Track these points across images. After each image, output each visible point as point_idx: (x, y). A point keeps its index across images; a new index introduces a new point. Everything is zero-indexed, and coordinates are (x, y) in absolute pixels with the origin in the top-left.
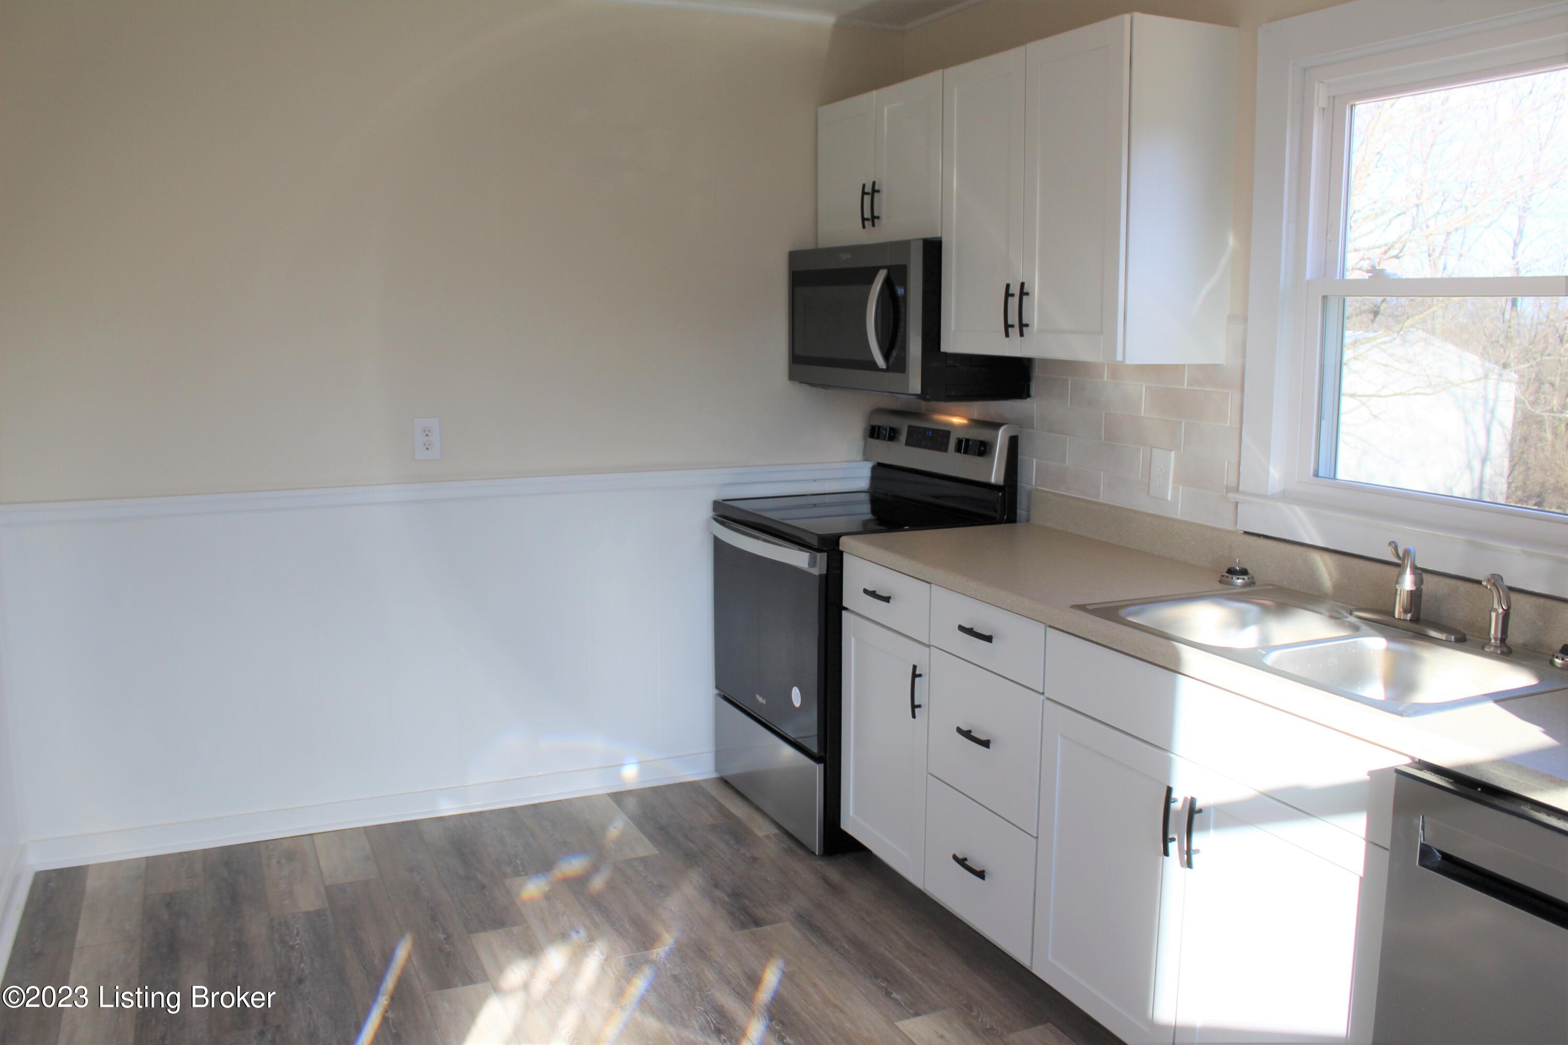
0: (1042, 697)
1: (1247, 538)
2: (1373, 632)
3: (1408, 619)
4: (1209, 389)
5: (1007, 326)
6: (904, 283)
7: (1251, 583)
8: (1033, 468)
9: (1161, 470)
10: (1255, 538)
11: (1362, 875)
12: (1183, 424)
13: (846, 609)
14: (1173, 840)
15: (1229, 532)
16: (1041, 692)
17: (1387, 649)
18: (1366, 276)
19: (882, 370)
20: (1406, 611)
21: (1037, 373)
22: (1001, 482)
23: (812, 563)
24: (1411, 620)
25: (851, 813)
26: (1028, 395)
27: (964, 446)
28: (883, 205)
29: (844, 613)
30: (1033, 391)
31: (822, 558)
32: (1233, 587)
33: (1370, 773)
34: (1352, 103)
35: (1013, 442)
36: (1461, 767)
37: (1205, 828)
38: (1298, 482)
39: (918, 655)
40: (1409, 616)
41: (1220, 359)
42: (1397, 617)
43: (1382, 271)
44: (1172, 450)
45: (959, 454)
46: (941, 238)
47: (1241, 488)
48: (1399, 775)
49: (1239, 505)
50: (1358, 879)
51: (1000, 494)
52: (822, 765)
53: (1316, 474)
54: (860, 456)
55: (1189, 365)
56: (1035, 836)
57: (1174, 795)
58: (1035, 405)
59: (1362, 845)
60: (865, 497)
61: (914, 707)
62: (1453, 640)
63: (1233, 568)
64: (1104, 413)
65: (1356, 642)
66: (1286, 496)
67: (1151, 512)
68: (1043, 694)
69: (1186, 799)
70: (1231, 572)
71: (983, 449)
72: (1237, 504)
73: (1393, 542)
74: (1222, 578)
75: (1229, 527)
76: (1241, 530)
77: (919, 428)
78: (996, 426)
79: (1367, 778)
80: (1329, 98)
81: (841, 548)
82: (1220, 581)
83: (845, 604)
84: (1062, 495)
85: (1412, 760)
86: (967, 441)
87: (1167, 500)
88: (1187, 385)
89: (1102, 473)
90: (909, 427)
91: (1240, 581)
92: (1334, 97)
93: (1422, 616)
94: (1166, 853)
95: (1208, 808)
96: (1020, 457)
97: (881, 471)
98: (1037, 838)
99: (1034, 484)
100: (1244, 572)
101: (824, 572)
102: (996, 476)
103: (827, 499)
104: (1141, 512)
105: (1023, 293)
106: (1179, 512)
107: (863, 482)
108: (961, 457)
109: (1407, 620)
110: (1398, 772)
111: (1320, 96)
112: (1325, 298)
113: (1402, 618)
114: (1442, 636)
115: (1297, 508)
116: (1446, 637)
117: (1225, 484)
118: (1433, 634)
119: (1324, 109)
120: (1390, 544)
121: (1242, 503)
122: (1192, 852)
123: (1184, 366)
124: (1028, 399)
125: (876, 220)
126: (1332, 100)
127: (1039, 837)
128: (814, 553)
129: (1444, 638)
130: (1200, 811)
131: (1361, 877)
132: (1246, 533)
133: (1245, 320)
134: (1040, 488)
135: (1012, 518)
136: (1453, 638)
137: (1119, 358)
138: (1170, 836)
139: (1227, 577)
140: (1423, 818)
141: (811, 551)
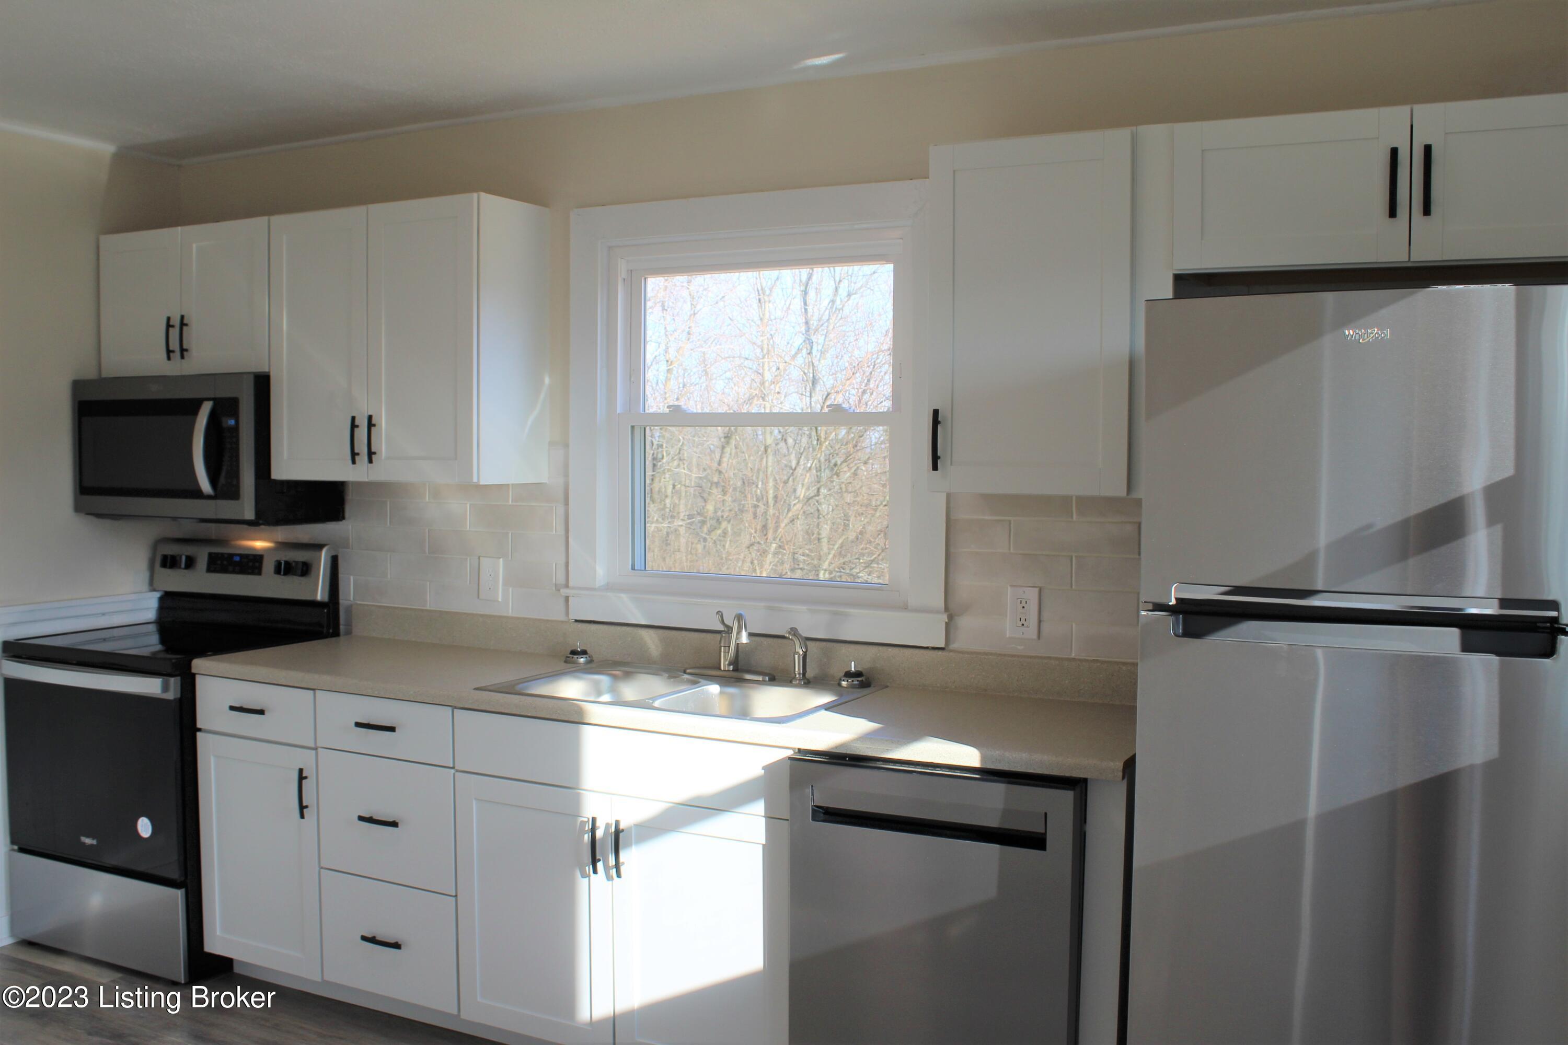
0: (453, 771)
1: (580, 625)
2: (709, 682)
3: (731, 669)
4: (533, 504)
5: (354, 455)
6: (235, 414)
7: (591, 661)
8: (349, 585)
9: (490, 575)
10: (587, 625)
11: (764, 843)
12: (510, 534)
13: (200, 730)
14: (599, 860)
15: (562, 622)
16: (452, 766)
17: (721, 693)
18: (667, 410)
19: (209, 497)
20: (729, 664)
21: (351, 497)
22: (326, 599)
23: (165, 688)
24: (733, 670)
25: (218, 933)
26: (343, 518)
27: (285, 569)
28: (193, 338)
29: (198, 734)
30: (347, 514)
31: (174, 682)
32: (575, 665)
33: (764, 768)
34: (646, 276)
35: (334, 561)
36: (832, 748)
37: (629, 845)
38: (619, 575)
39: (305, 760)
40: (731, 668)
41: (544, 478)
42: (722, 669)
43: (679, 406)
44: (500, 558)
45: (277, 576)
46: (269, 372)
47: (571, 584)
48: (792, 761)
49: (571, 599)
50: (761, 847)
51: (326, 611)
52: (183, 890)
53: (633, 568)
54: (145, 587)
55: (512, 484)
56: (454, 894)
57: (598, 824)
58: (350, 527)
59: (762, 822)
60: (152, 628)
61: (302, 808)
62: (767, 680)
63: (575, 650)
64: (427, 530)
65: (703, 689)
66: (609, 587)
67: (482, 613)
68: (453, 768)
69: (608, 826)
70: (574, 652)
71: (305, 569)
72: (567, 599)
73: (720, 611)
74: (568, 659)
75: (562, 618)
76: (572, 619)
77: (222, 554)
78: (320, 547)
79: (763, 772)
80: (628, 270)
81: (193, 671)
82: (565, 662)
83: (199, 725)
84: (384, 606)
85: (793, 751)
86: (287, 563)
87: (498, 601)
88: (512, 501)
89: (428, 583)
90: (210, 554)
91: (582, 659)
92: (631, 271)
93: (739, 667)
94: (595, 872)
95: (630, 828)
96: (341, 576)
97: (169, 600)
98: (456, 896)
99: (352, 599)
100: (584, 652)
101: (179, 696)
102: (321, 594)
103: (116, 632)
104: (476, 615)
105: (371, 425)
106: (510, 610)
107: (150, 614)
108: (280, 579)
109: (730, 671)
110: (790, 758)
111: (622, 269)
112: (633, 427)
113: (727, 669)
114: (760, 678)
115: (623, 596)
116: (762, 679)
117: (554, 582)
118: (748, 677)
119: (624, 279)
120: (717, 613)
121: (573, 596)
122: (620, 864)
123: (508, 485)
124: (344, 521)
125: (185, 353)
126: (630, 271)
127: (458, 896)
128: (165, 677)
129: (761, 680)
130: (623, 831)
131: (763, 845)
132: (576, 621)
133: (566, 446)
134: (359, 602)
135: (336, 634)
136: (767, 678)
137: (475, 480)
138: (598, 857)
139: (573, 658)
140: (812, 787)
141: (163, 677)
